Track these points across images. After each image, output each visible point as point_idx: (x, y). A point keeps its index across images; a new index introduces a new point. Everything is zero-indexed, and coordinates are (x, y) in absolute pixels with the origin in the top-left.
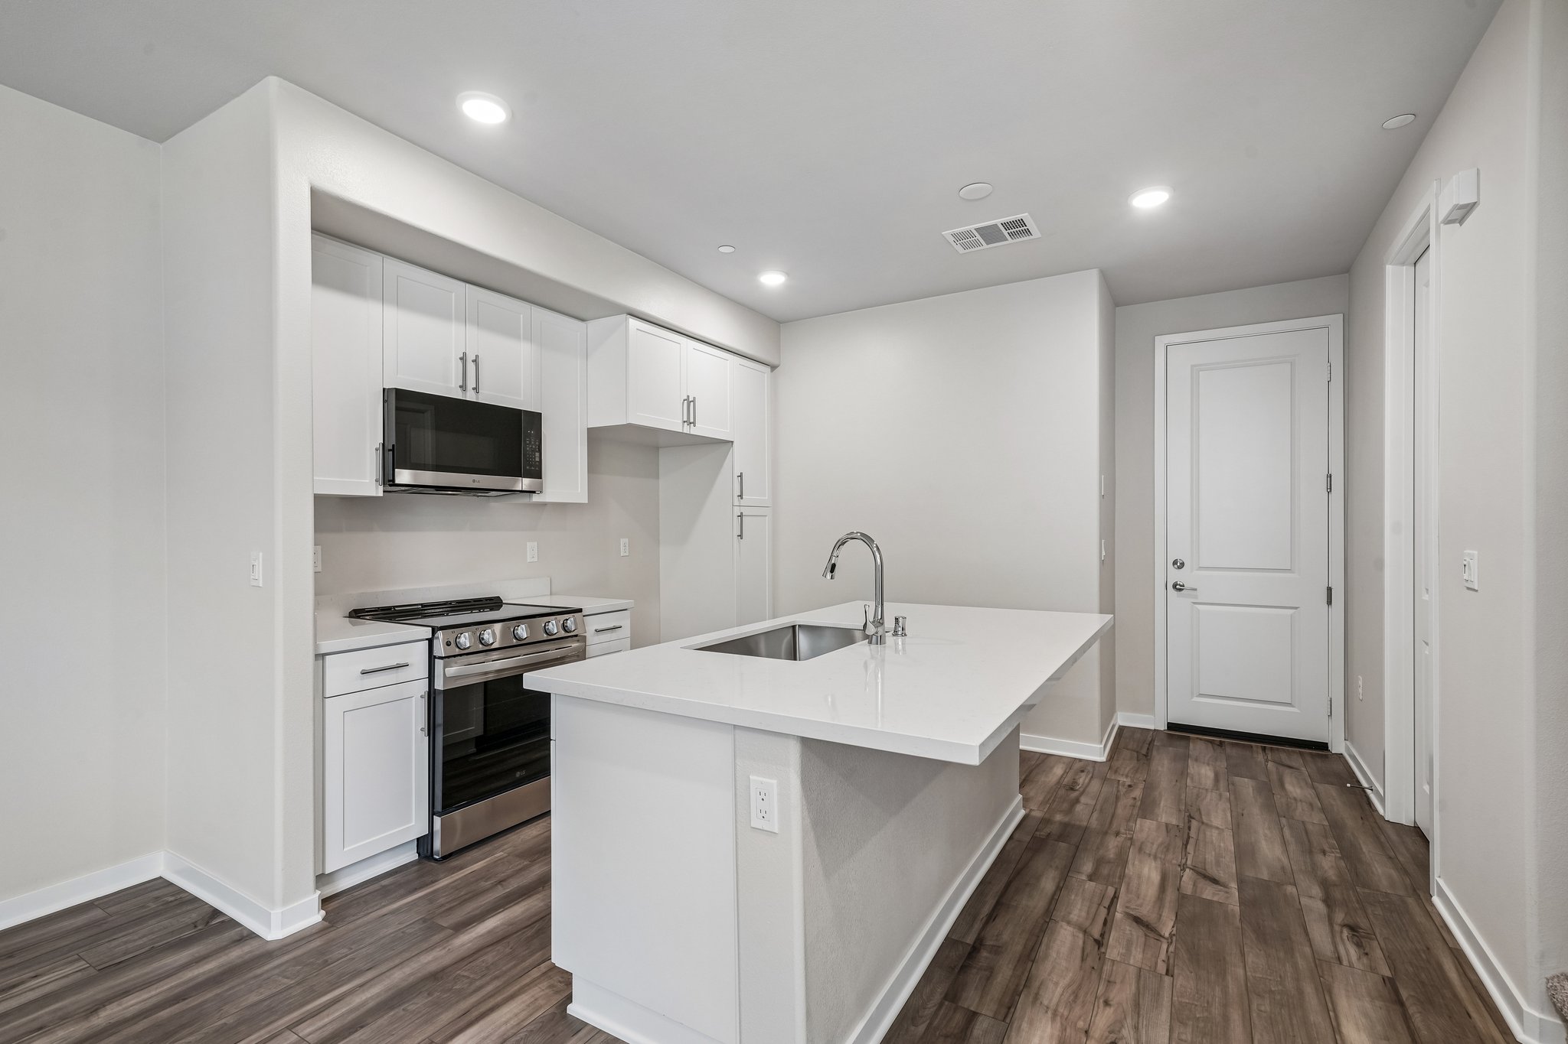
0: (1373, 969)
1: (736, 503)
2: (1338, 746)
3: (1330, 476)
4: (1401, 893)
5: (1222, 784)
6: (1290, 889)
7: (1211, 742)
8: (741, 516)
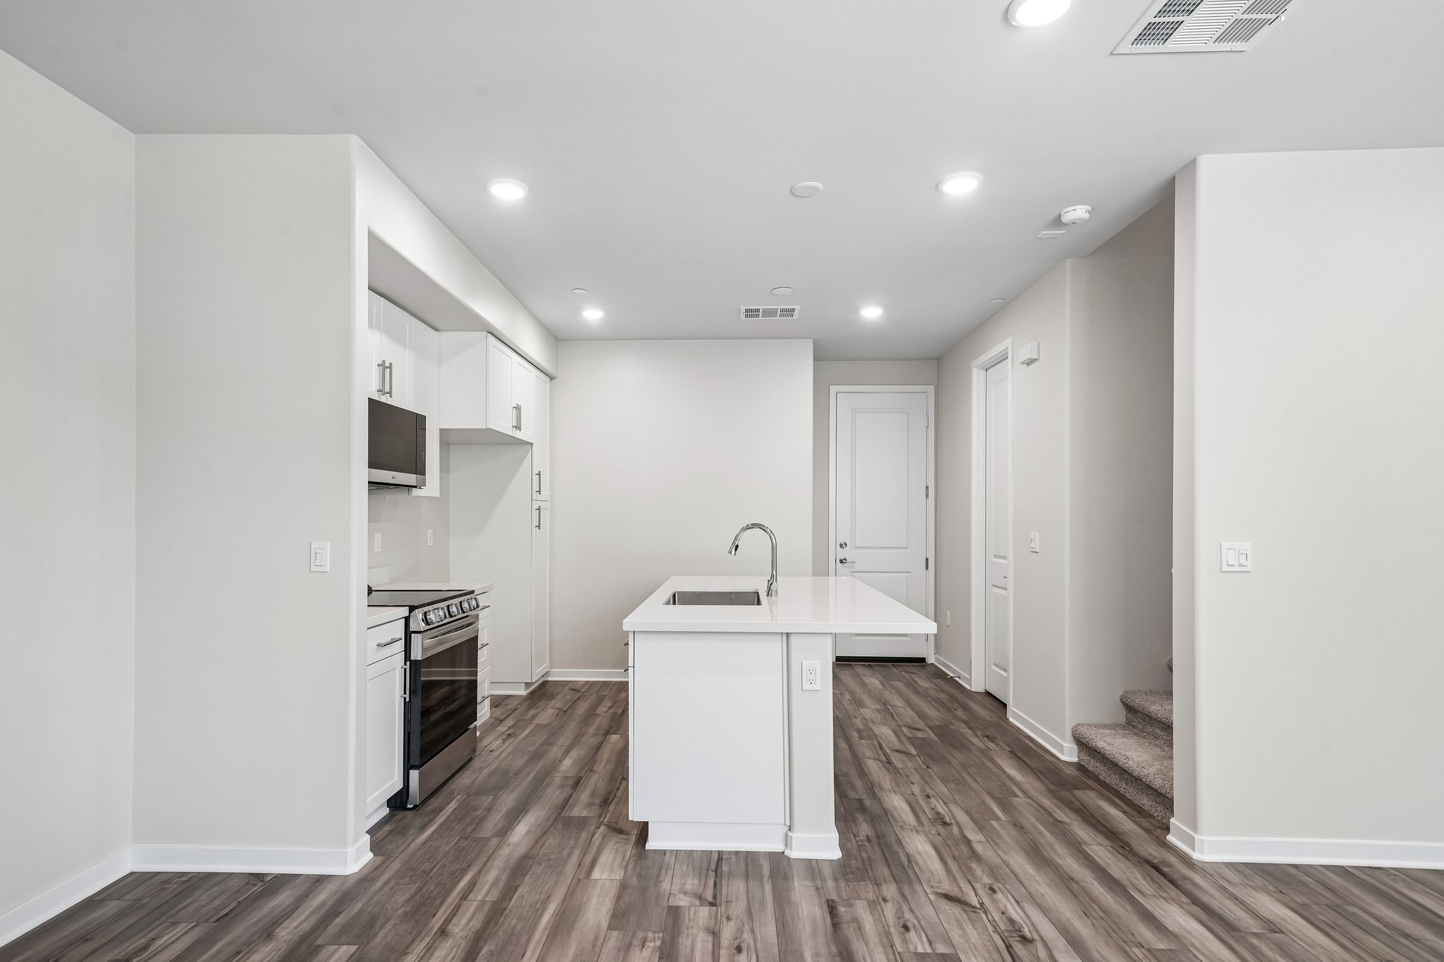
0: (1003, 749)
1: (534, 498)
2: (931, 660)
3: (927, 488)
4: (996, 720)
5: (887, 686)
6: (952, 727)
7: (864, 665)
8: (539, 509)
